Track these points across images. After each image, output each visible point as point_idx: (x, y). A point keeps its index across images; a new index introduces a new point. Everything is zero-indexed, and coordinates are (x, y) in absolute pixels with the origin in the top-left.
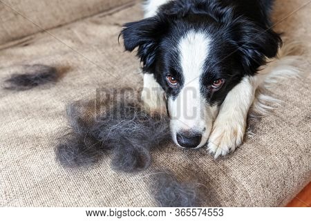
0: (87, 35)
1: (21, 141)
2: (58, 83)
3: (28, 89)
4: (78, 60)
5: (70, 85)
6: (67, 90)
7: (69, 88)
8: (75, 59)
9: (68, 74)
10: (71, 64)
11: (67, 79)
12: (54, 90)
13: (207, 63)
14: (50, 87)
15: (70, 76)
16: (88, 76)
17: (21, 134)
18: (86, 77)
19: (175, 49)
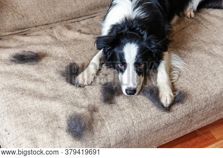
0: (61, 35)
1: (17, 90)
3: (22, 63)
4: (52, 51)
5: (45, 65)
7: (44, 67)
8: (50, 49)
10: (47, 52)
11: (43, 61)
12: (36, 66)
15: (45, 60)
17: (17, 86)
18: (54, 61)
19: (122, 52)
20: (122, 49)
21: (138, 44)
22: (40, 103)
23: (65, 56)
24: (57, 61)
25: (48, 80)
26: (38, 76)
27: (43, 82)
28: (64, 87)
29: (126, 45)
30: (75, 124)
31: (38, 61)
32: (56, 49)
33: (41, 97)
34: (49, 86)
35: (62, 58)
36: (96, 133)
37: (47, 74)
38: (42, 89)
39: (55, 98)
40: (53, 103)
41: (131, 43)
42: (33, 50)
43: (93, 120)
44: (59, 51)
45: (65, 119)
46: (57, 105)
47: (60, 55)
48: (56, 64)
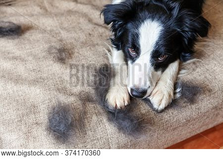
2: (20, 37)
4: (39, 23)
5: (28, 40)
6: (25, 42)
7: (27, 42)
8: (37, 21)
9: (29, 32)
10: (33, 25)
11: (27, 35)
12: (16, 41)
13: (157, 43)
14: (15, 38)
15: (30, 33)
16: (41, 35)
18: (40, 35)
19: (137, 31)
20: (137, 27)
21: (163, 22)
22: (15, 88)
23: (55, 29)
24: (44, 35)
25: (30, 58)
26: (18, 53)
27: (23, 60)
28: (50, 68)
29: (145, 23)
30: (58, 118)
31: (20, 35)
32: (44, 21)
33: (17, 80)
34: (30, 66)
35: (51, 31)
36: (89, 133)
37: (29, 51)
38: (21, 69)
39: (35, 82)
40: (33, 88)
41: (153, 20)
42: (15, 22)
43: (85, 113)
44: (48, 23)
45: (46, 111)
46: (38, 91)
47: (49, 28)
48: (43, 39)
